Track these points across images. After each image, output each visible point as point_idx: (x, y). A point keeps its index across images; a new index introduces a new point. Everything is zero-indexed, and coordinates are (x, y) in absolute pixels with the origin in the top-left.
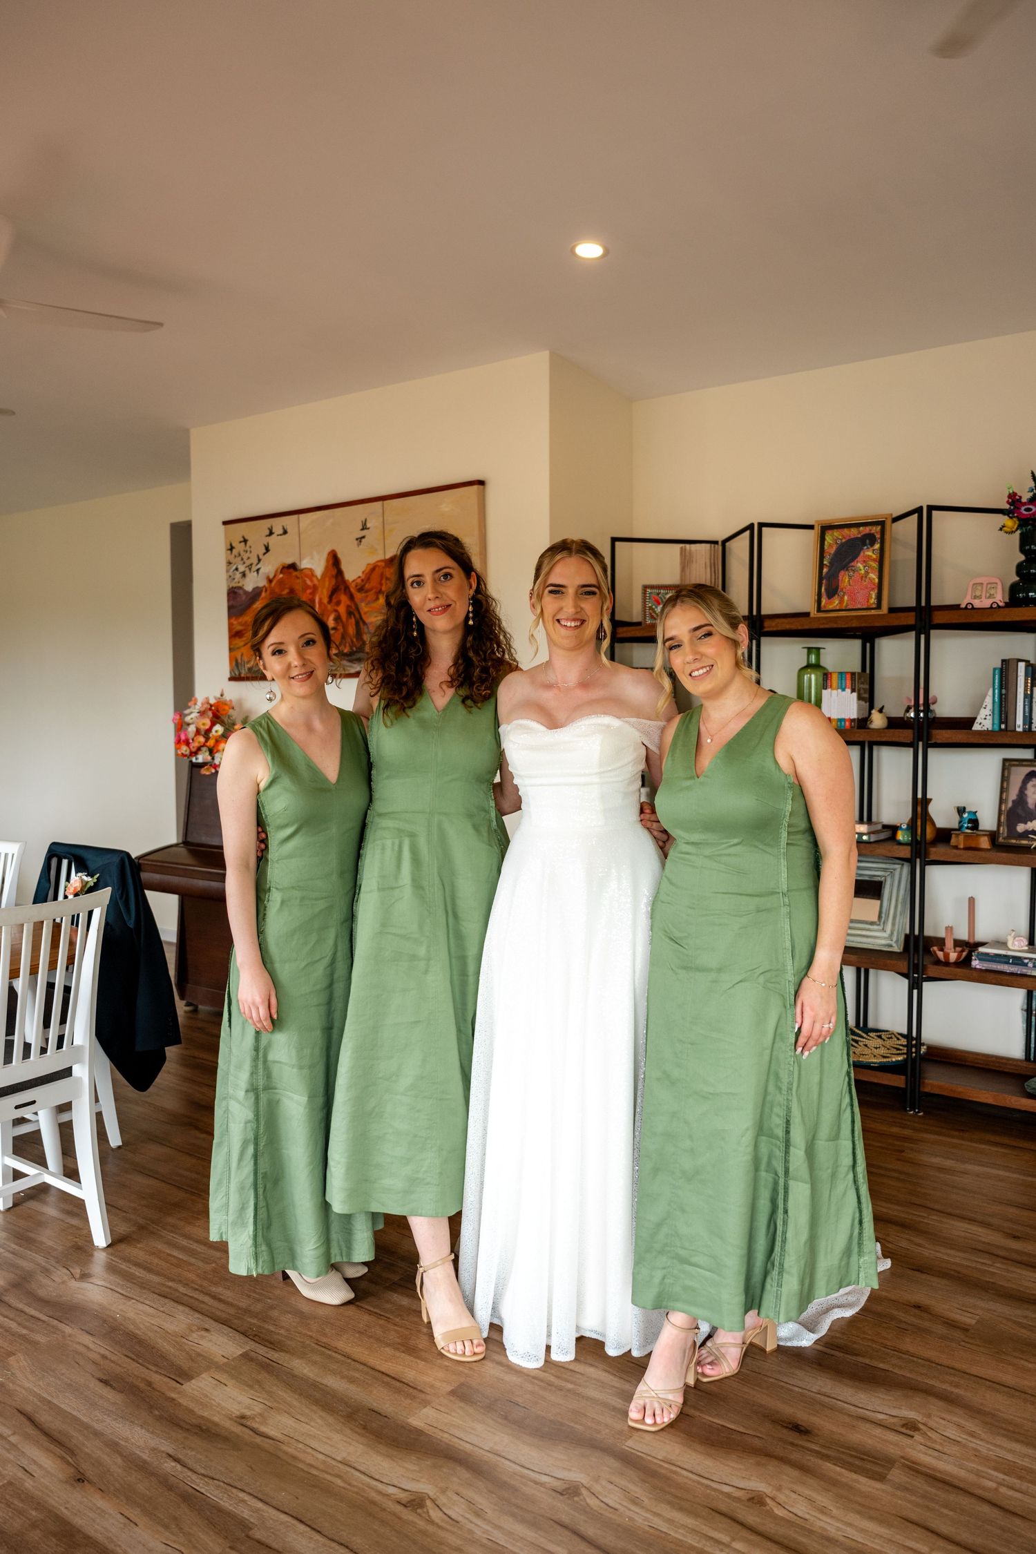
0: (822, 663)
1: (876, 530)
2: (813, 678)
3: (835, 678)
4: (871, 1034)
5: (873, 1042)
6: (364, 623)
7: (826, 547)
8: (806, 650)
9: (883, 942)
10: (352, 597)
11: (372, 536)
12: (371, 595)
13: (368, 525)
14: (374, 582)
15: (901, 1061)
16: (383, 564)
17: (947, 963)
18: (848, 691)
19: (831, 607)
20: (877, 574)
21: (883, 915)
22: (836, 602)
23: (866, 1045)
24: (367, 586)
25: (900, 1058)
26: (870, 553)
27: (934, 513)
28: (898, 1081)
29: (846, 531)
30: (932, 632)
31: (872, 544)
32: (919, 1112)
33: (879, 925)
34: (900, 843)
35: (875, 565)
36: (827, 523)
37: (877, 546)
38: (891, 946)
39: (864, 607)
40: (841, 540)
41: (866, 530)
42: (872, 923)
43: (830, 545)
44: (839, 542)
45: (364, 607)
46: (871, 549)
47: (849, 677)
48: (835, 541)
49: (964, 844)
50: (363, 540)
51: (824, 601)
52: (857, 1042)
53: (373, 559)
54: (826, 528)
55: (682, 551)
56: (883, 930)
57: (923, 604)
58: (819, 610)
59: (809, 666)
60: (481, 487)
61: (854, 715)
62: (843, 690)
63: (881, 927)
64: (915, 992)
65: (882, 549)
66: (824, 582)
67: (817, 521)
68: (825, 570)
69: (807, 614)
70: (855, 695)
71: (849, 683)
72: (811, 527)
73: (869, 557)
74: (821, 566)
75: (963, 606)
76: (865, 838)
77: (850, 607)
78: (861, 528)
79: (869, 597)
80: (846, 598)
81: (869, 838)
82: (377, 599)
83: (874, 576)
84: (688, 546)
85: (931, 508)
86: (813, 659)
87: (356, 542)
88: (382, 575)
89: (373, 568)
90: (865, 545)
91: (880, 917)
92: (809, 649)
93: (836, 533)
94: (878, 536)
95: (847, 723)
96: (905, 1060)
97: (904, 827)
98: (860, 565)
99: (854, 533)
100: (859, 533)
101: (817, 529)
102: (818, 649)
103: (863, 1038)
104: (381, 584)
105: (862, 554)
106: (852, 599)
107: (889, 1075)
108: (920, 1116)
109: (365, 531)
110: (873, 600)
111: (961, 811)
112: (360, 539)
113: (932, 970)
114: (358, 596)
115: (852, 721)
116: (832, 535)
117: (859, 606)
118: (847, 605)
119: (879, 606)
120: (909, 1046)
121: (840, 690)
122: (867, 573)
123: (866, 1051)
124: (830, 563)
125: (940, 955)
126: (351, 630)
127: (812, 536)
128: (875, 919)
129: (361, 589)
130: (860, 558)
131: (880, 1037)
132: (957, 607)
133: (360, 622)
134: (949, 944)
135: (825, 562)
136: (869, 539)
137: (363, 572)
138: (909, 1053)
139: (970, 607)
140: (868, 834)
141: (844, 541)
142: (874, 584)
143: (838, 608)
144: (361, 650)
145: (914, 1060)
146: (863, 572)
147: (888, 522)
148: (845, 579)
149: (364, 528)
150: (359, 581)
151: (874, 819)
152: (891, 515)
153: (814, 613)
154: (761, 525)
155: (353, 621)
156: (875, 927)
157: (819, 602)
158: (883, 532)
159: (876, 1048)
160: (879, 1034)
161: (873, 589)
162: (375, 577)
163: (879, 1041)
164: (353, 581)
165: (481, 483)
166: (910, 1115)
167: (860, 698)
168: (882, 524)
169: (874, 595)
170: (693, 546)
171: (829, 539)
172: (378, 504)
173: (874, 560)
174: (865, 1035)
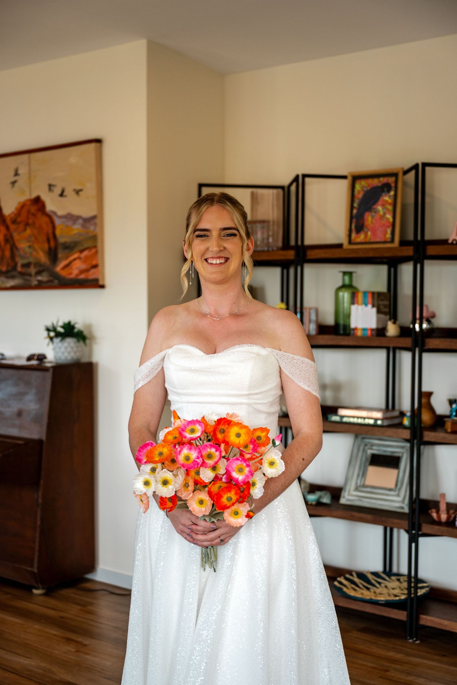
0: (354, 284)
1: (391, 180)
2: (345, 295)
3: (360, 296)
4: (393, 578)
5: (393, 584)
6: (17, 249)
7: (356, 192)
8: (341, 275)
9: (398, 505)
10: (7, 228)
11: (22, 180)
12: (21, 226)
13: (20, 172)
14: (22, 218)
15: (403, 600)
16: (29, 203)
17: (439, 523)
18: (370, 306)
19: (358, 240)
20: (392, 214)
21: (399, 484)
22: (362, 237)
23: (386, 587)
24: (19, 219)
25: (403, 597)
26: (387, 198)
27: (428, 169)
28: (401, 615)
29: (370, 181)
30: (426, 262)
31: (389, 191)
32: (416, 640)
33: (395, 491)
34: (405, 428)
35: (390, 208)
36: (357, 174)
37: (392, 193)
38: (402, 508)
39: (383, 240)
40: (366, 188)
41: (383, 180)
42: (390, 490)
43: (359, 192)
44: (365, 189)
45: (16, 236)
46: (388, 195)
47: (370, 295)
48: (362, 188)
49: (452, 428)
50: (16, 184)
51: (353, 235)
52: (380, 583)
53: (23, 198)
54: (356, 178)
55: (252, 194)
56: (398, 495)
57: (419, 238)
58: (350, 242)
59: (344, 287)
60: (98, 144)
61: (374, 325)
62: (366, 305)
63: (396, 493)
64: (413, 545)
65: (395, 196)
66: (354, 221)
67: (350, 173)
68: (355, 211)
69: (340, 246)
70: (374, 310)
71: (370, 300)
72: (344, 177)
73: (386, 202)
74: (352, 208)
75: (450, 241)
76: (379, 422)
77: (372, 240)
78: (381, 179)
79: (386, 233)
80: (369, 233)
81: (383, 422)
82: (25, 230)
83: (389, 217)
84: (255, 190)
85: (425, 165)
86: (347, 281)
87: (10, 186)
88: (29, 212)
89: (22, 207)
90: (383, 191)
91: (396, 485)
92: (345, 273)
93: (363, 182)
94: (393, 185)
95: (369, 332)
96: (406, 599)
97: (409, 414)
98: (380, 208)
99: (376, 182)
100: (380, 182)
101: (350, 178)
102: (350, 274)
103: (385, 579)
104: (28, 218)
105: (381, 199)
106: (374, 233)
107: (395, 611)
108: (417, 644)
109: (17, 178)
110: (389, 236)
111: (451, 402)
112: (14, 183)
113: (426, 528)
114: (12, 227)
115: (372, 330)
116: (361, 184)
117: (378, 240)
118: (370, 239)
119: (392, 241)
120: (409, 588)
121: (364, 306)
122: (385, 214)
123: (385, 591)
124: (360, 205)
125: (434, 515)
126: (8, 254)
127: (344, 185)
128: (392, 486)
129: (14, 222)
130: (380, 202)
131: (399, 580)
132: (444, 242)
133: (14, 248)
134: (443, 507)
135: (355, 205)
136: (386, 188)
137: (16, 209)
138: (409, 593)
139: (455, 242)
140: (383, 419)
141: (369, 188)
142: (389, 223)
143: (364, 241)
144: (15, 268)
145: (412, 599)
146: (381, 213)
147: (400, 175)
148: (369, 218)
149: (16, 174)
150: (13, 215)
151: (397, 407)
152: (403, 169)
153: (346, 245)
154: (305, 176)
155: (8, 247)
156: (392, 493)
157: (350, 236)
158: (396, 182)
159: (393, 589)
160: (398, 577)
161: (388, 227)
162: (24, 212)
163: (397, 583)
164: (9, 215)
165: (98, 141)
166: (410, 643)
167: (379, 312)
168: (395, 175)
169: (389, 231)
170: (260, 191)
171: (358, 187)
172: (25, 157)
173: (390, 204)
174: (387, 578)
